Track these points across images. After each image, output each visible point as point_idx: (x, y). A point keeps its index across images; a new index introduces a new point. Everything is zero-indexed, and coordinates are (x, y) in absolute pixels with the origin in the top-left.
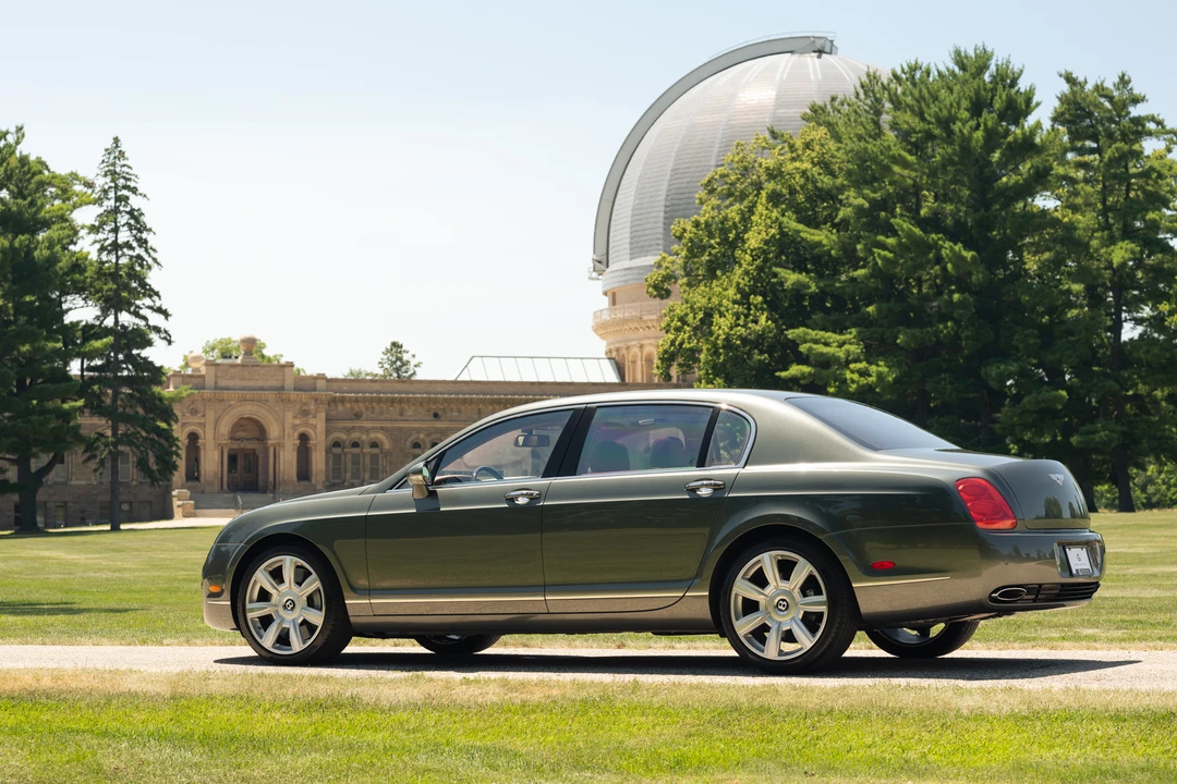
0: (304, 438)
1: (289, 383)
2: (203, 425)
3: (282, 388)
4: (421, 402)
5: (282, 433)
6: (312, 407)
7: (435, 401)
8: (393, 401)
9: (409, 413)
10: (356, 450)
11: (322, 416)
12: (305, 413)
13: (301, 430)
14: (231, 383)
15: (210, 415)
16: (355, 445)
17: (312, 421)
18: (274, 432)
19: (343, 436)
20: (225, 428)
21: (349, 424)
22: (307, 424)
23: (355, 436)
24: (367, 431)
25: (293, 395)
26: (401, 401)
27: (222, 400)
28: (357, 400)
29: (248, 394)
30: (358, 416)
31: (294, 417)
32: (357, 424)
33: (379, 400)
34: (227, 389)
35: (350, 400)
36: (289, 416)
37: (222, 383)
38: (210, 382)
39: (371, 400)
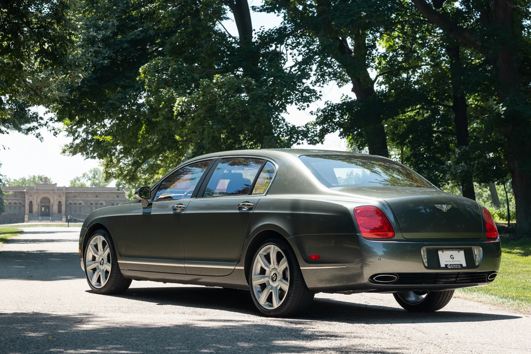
0: (60, 202)
1: (56, 189)
2: (33, 199)
3: (54, 190)
4: (92, 193)
5: (54, 201)
6: (62, 194)
7: (96, 193)
8: (84, 193)
9: (89, 195)
10: (75, 205)
11: (64, 197)
12: (60, 196)
13: (59, 200)
14: (40, 189)
15: (35, 197)
16: (75, 204)
17: (62, 198)
18: (52, 201)
19: (72, 202)
20: (39, 200)
21: (73, 199)
22: (60, 199)
23: (75, 201)
24: (78, 200)
25: (57, 191)
26: (87, 192)
27: (38, 193)
28: (75, 193)
29: (45, 191)
30: (76, 197)
31: (57, 197)
32: (75, 199)
33: (81, 193)
34: (40, 190)
35: (73, 193)
36: (56, 197)
37: (38, 188)
38: (35, 188)
39: (79, 192)
